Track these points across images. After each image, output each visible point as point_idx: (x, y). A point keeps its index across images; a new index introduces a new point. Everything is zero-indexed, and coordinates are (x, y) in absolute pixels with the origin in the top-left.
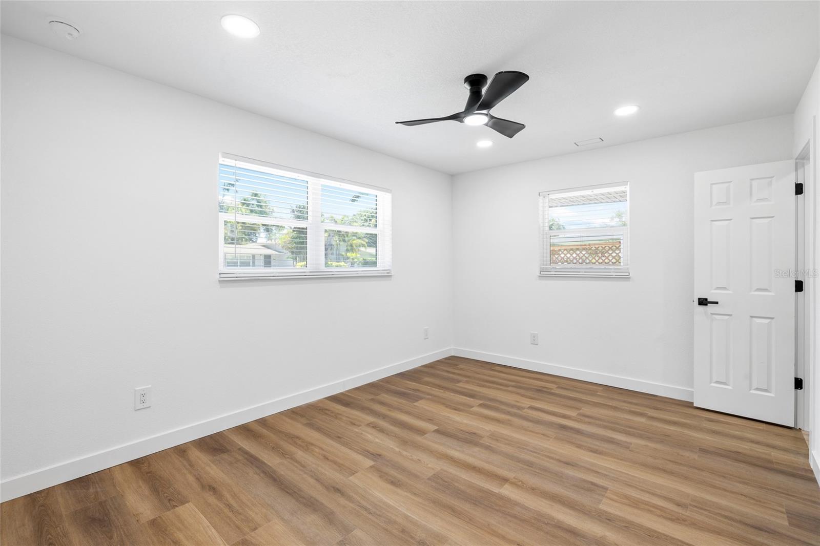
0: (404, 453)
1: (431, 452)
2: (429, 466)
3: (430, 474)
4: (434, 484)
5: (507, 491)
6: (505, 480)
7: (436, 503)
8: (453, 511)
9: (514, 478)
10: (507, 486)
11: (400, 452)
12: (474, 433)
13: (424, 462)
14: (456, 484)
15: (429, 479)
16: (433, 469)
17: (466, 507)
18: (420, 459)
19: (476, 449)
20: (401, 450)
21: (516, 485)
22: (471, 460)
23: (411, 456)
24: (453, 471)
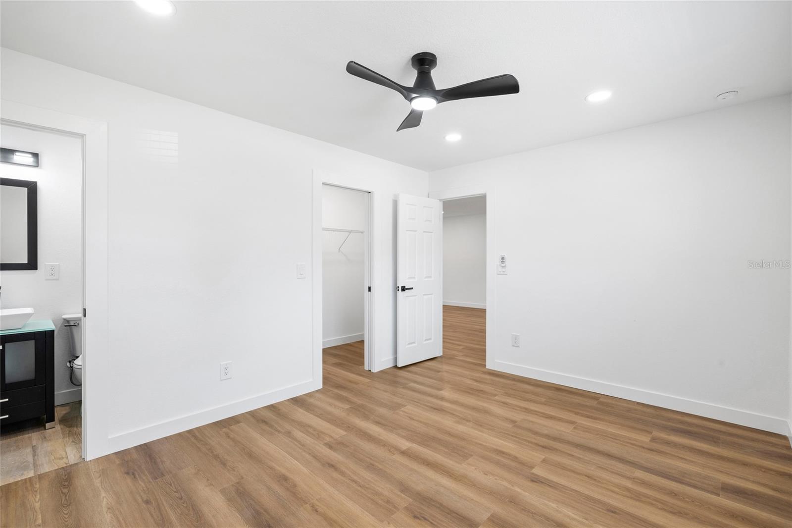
0: (505, 483)
1: (475, 486)
2: (473, 468)
3: (470, 460)
4: (466, 451)
5: (405, 445)
6: (404, 453)
7: (463, 439)
8: (450, 434)
9: (394, 454)
10: (404, 448)
11: (513, 486)
12: (415, 517)
13: (480, 472)
14: (447, 450)
15: (472, 456)
16: (469, 464)
17: (440, 436)
18: (486, 476)
19: (420, 488)
20: (512, 488)
21: (395, 449)
22: (430, 473)
23: (496, 479)
24: (449, 463)
